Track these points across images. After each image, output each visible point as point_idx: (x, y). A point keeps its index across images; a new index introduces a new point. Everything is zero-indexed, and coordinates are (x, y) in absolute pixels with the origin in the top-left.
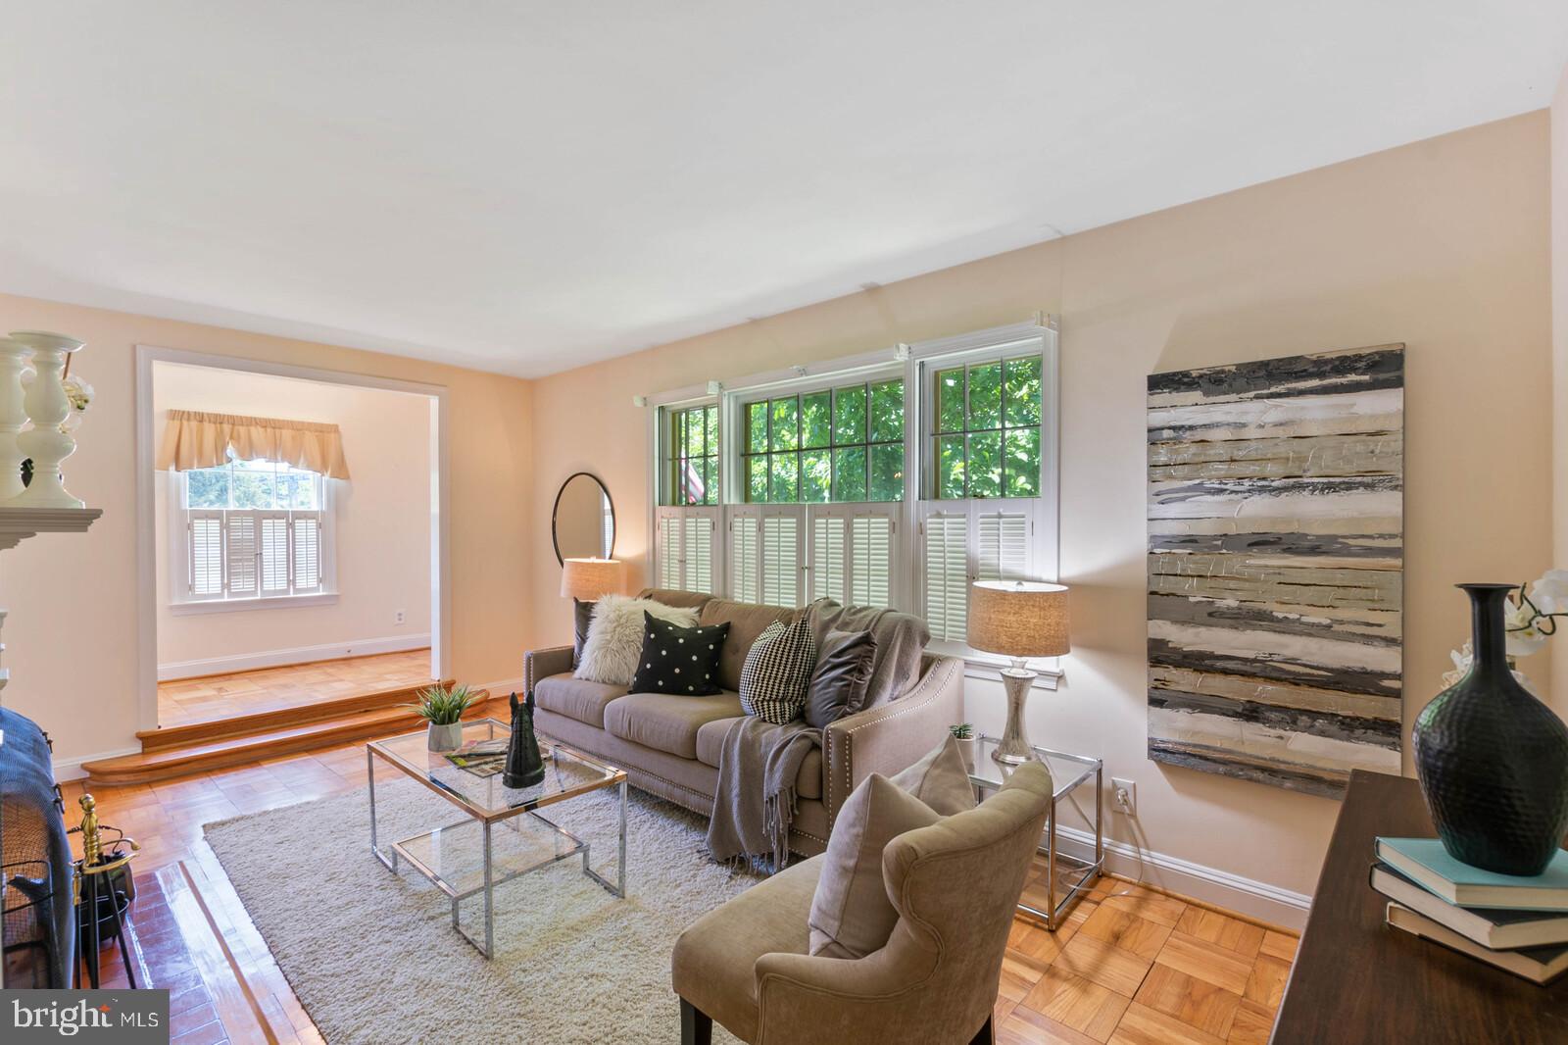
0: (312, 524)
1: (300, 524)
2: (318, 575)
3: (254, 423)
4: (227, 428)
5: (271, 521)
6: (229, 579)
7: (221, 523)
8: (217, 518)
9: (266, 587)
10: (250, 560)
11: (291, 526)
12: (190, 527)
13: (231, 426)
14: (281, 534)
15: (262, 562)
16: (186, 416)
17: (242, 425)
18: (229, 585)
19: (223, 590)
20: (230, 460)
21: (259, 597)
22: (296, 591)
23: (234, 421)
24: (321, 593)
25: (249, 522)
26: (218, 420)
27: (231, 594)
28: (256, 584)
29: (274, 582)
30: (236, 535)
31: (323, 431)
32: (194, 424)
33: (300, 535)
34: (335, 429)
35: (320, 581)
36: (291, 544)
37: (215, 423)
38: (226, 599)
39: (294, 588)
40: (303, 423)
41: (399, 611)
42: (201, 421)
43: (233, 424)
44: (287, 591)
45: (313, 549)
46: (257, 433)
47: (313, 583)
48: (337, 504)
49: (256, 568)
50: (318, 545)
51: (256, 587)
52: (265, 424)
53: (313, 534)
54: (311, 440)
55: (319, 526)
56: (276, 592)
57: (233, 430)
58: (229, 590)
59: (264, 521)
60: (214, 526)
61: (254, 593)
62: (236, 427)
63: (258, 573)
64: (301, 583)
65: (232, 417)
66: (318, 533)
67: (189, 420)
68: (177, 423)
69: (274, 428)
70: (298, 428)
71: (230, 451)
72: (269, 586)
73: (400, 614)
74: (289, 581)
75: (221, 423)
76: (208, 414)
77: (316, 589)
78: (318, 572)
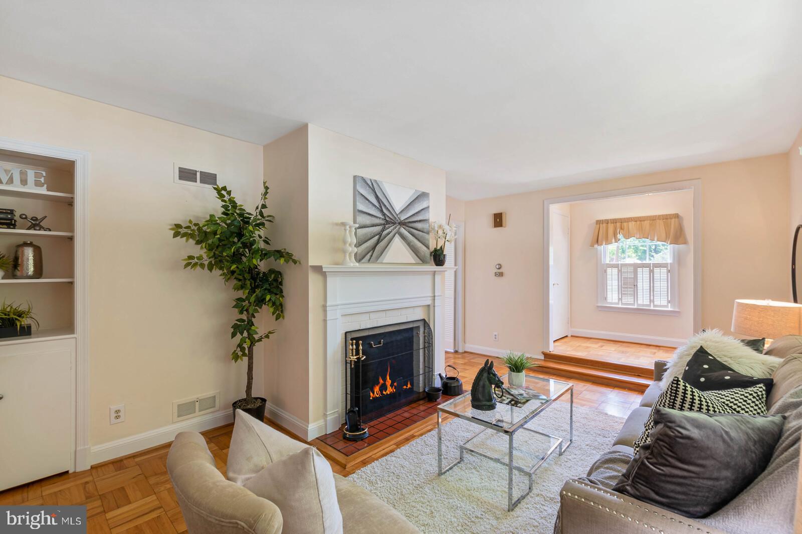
0: (664, 270)
1: (657, 270)
2: (668, 299)
3: (631, 220)
4: (618, 225)
5: (641, 269)
6: (622, 296)
7: (618, 270)
8: (617, 267)
9: (639, 302)
10: (632, 288)
11: (652, 272)
12: (606, 271)
14: (647, 274)
15: (637, 289)
16: (601, 222)
17: (626, 222)
18: (621, 299)
19: (619, 301)
20: (618, 240)
21: (636, 307)
22: (654, 306)
24: (669, 309)
25: (631, 269)
26: (614, 221)
27: (622, 304)
28: (634, 299)
29: (643, 300)
30: (625, 275)
32: (604, 225)
33: (657, 276)
35: (669, 302)
36: (652, 280)
37: (613, 223)
38: (620, 306)
40: (656, 216)
42: (608, 223)
43: (621, 222)
44: (650, 305)
45: (665, 284)
46: (632, 225)
47: (664, 303)
48: (679, 259)
49: (635, 292)
50: (668, 281)
51: (634, 301)
52: (637, 220)
53: (664, 275)
54: (660, 224)
55: (669, 271)
56: (643, 305)
57: (621, 225)
58: (621, 301)
59: (639, 269)
60: (615, 271)
61: (634, 304)
62: (623, 224)
63: (635, 295)
64: (657, 302)
65: (621, 219)
67: (602, 224)
68: (598, 226)
70: (653, 219)
71: (620, 236)
72: (640, 302)
74: (650, 300)
75: (616, 223)
76: (611, 220)
77: (667, 306)
78: (668, 297)
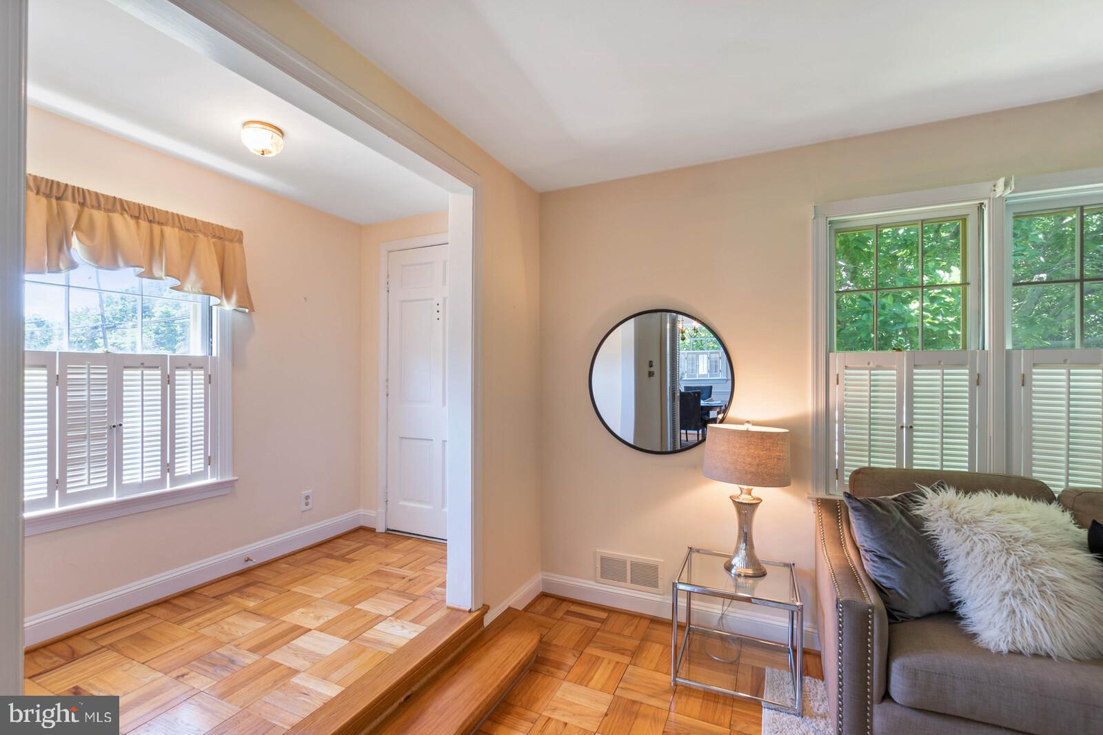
0: (199, 376)
1: (182, 377)
2: (206, 453)
3: (118, 207)
4: (70, 208)
5: (139, 372)
6: (62, 473)
7: (52, 374)
8: (46, 365)
9: (126, 481)
10: (100, 436)
11: (168, 380)
13: (77, 206)
14: (154, 393)
15: (121, 439)
17: (99, 207)
18: (61, 483)
19: (51, 491)
20: (73, 265)
21: (114, 498)
22: (177, 480)
23: (83, 198)
24: (210, 480)
25: (100, 374)
27: (65, 498)
28: (110, 476)
29: (141, 470)
30: (79, 395)
31: (225, 239)
33: (182, 392)
34: (237, 237)
35: (209, 461)
38: (56, 507)
39: (172, 477)
40: (194, 220)
41: (305, 492)
43: (83, 204)
44: (161, 483)
45: (200, 413)
46: (123, 225)
47: (199, 465)
48: (236, 346)
49: (110, 449)
50: (206, 407)
51: (110, 481)
52: (139, 213)
53: (200, 391)
54: (206, 251)
55: (209, 379)
56: (142, 486)
57: (81, 213)
58: (62, 490)
59: (125, 372)
60: (39, 379)
61: (107, 491)
62: (87, 211)
63: (113, 457)
64: (183, 468)
65: (83, 192)
66: (206, 389)
69: (150, 221)
70: (189, 227)
71: (77, 248)
72: (131, 477)
73: (307, 498)
74: (164, 467)
77: (202, 474)
78: (206, 449)
